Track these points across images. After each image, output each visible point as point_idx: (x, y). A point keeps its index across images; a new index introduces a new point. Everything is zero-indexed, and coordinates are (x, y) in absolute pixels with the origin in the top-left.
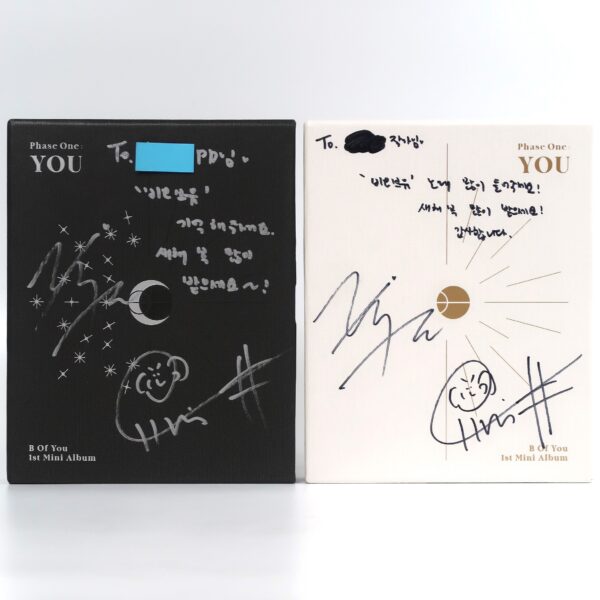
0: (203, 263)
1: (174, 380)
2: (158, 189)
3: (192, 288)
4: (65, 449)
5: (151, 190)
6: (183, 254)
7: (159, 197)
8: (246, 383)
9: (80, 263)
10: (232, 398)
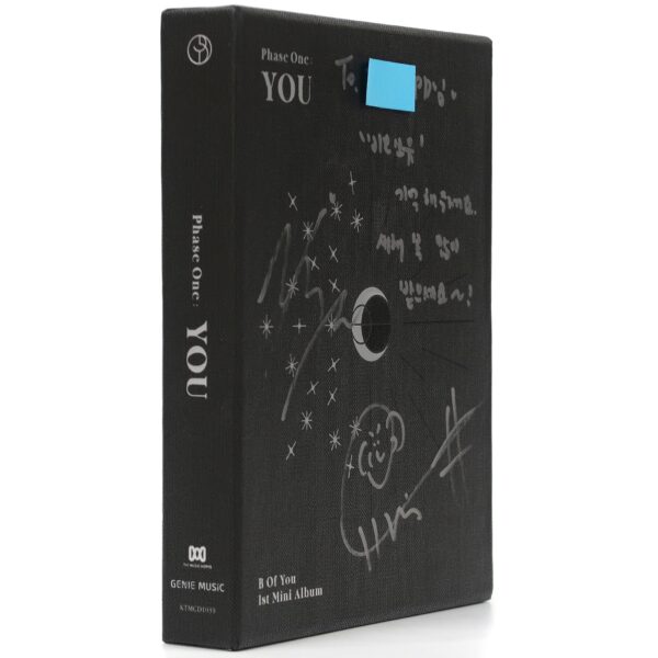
0: (417, 258)
1: (393, 451)
2: (380, 136)
3: (407, 299)
4: (293, 580)
5: (374, 138)
6: (400, 243)
7: (381, 151)
8: (453, 449)
9: (307, 259)
10: (442, 474)
